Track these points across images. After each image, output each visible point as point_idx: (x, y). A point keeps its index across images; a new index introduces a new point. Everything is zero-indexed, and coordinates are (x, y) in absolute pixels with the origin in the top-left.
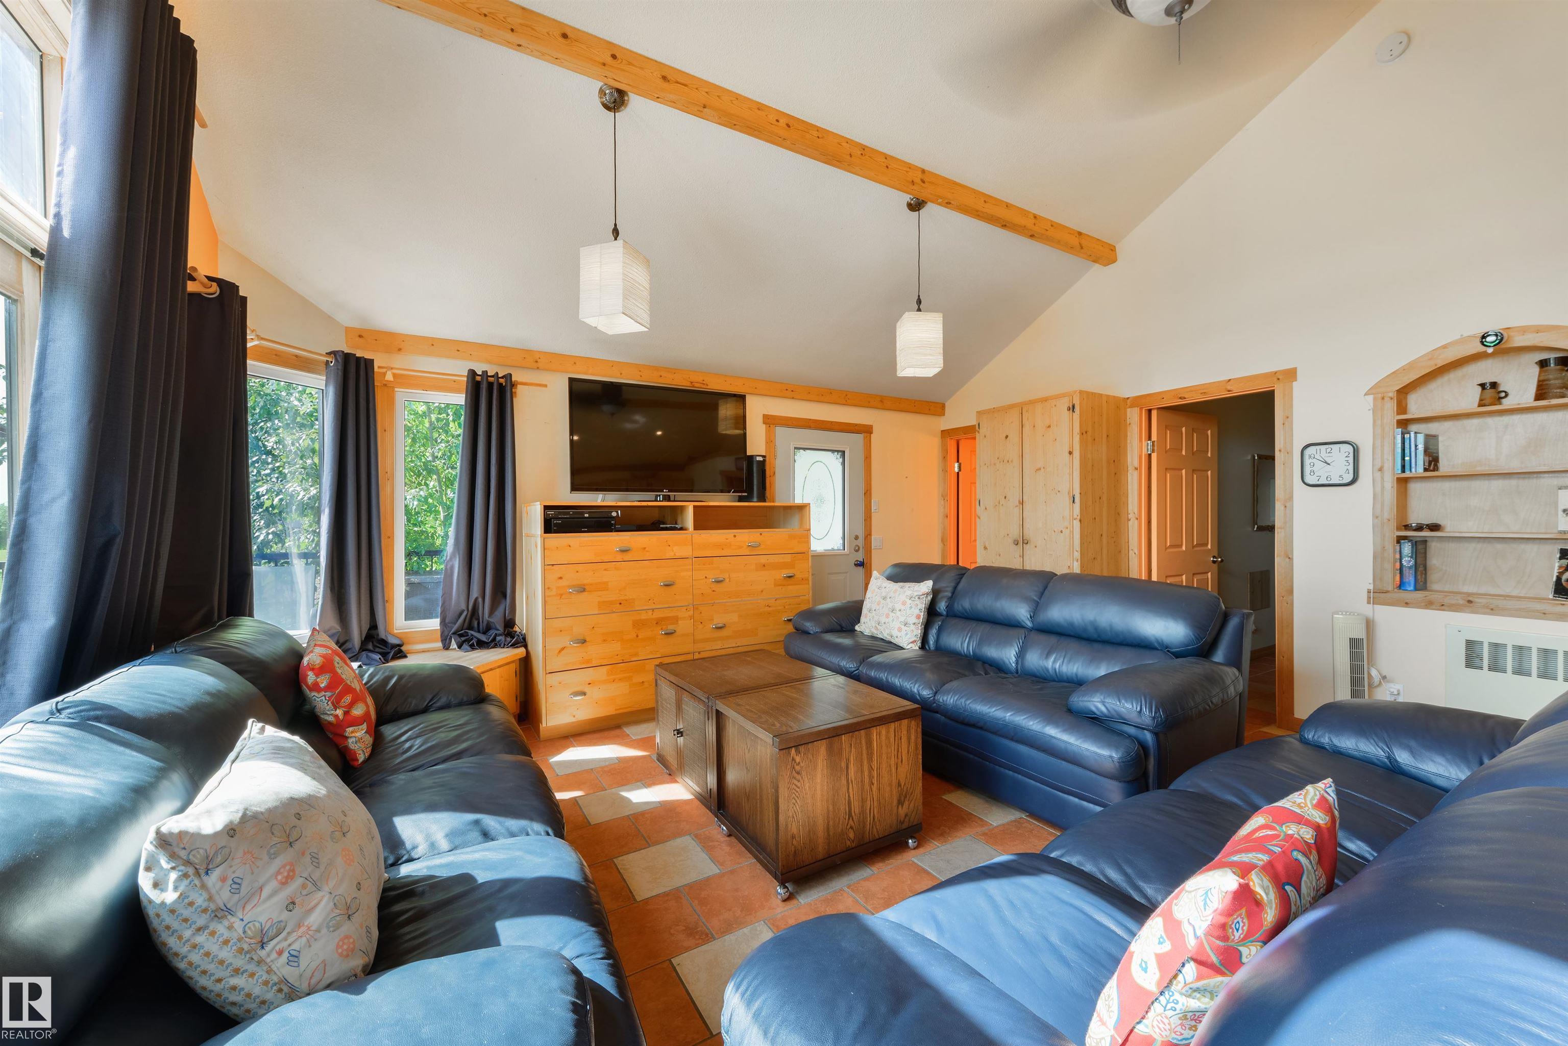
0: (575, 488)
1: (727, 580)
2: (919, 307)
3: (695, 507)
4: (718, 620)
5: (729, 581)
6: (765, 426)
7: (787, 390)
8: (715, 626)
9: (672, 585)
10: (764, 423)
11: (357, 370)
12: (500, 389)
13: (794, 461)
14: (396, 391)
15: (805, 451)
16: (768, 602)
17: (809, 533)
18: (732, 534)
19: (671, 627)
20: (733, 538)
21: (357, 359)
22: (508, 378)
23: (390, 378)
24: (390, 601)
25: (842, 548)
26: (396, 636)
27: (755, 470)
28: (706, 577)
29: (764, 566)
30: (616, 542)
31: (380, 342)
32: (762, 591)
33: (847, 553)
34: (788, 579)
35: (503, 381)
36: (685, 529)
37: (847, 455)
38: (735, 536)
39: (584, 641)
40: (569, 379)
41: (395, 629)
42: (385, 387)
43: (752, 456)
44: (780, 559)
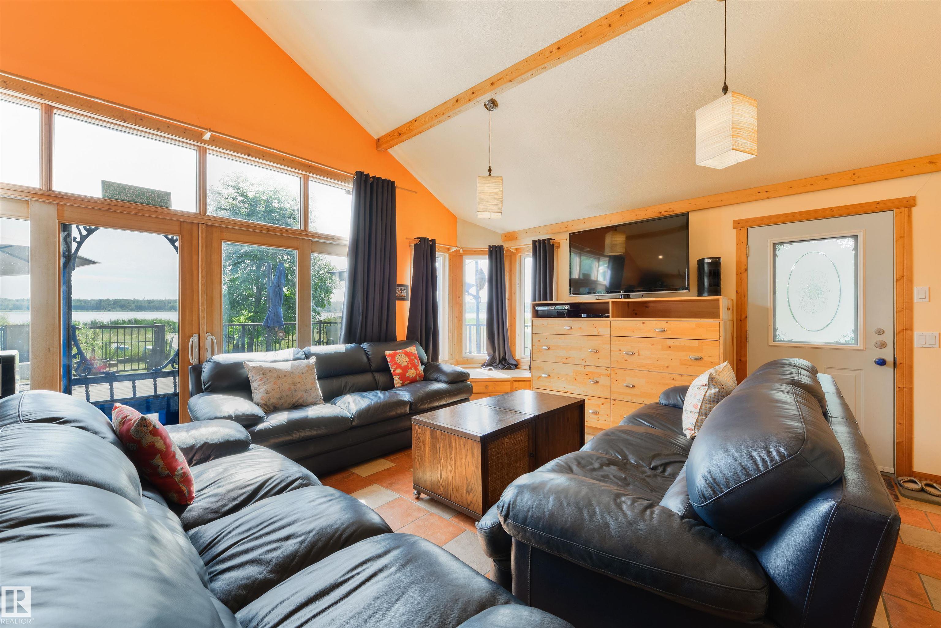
0: (570, 292)
1: (637, 354)
2: (725, 92)
3: (613, 302)
4: (630, 381)
5: (639, 355)
6: (735, 230)
7: (759, 192)
8: (627, 385)
9: (597, 351)
10: (734, 228)
11: (496, 251)
12: (545, 246)
13: (775, 255)
14: (518, 256)
15: (791, 244)
16: (673, 376)
17: (721, 323)
18: (641, 322)
19: (596, 379)
20: (642, 324)
21: (496, 247)
22: (549, 239)
23: (514, 251)
24: (514, 345)
25: (853, 342)
26: (516, 360)
27: (706, 270)
28: (620, 350)
29: (670, 347)
30: (565, 324)
31: (511, 236)
32: (668, 367)
33: (862, 348)
34: (695, 360)
35: (546, 242)
36: (608, 317)
37: (860, 239)
38: (643, 323)
39: (549, 376)
40: (570, 234)
41: (517, 357)
42: (513, 255)
43: (703, 259)
44: (687, 343)
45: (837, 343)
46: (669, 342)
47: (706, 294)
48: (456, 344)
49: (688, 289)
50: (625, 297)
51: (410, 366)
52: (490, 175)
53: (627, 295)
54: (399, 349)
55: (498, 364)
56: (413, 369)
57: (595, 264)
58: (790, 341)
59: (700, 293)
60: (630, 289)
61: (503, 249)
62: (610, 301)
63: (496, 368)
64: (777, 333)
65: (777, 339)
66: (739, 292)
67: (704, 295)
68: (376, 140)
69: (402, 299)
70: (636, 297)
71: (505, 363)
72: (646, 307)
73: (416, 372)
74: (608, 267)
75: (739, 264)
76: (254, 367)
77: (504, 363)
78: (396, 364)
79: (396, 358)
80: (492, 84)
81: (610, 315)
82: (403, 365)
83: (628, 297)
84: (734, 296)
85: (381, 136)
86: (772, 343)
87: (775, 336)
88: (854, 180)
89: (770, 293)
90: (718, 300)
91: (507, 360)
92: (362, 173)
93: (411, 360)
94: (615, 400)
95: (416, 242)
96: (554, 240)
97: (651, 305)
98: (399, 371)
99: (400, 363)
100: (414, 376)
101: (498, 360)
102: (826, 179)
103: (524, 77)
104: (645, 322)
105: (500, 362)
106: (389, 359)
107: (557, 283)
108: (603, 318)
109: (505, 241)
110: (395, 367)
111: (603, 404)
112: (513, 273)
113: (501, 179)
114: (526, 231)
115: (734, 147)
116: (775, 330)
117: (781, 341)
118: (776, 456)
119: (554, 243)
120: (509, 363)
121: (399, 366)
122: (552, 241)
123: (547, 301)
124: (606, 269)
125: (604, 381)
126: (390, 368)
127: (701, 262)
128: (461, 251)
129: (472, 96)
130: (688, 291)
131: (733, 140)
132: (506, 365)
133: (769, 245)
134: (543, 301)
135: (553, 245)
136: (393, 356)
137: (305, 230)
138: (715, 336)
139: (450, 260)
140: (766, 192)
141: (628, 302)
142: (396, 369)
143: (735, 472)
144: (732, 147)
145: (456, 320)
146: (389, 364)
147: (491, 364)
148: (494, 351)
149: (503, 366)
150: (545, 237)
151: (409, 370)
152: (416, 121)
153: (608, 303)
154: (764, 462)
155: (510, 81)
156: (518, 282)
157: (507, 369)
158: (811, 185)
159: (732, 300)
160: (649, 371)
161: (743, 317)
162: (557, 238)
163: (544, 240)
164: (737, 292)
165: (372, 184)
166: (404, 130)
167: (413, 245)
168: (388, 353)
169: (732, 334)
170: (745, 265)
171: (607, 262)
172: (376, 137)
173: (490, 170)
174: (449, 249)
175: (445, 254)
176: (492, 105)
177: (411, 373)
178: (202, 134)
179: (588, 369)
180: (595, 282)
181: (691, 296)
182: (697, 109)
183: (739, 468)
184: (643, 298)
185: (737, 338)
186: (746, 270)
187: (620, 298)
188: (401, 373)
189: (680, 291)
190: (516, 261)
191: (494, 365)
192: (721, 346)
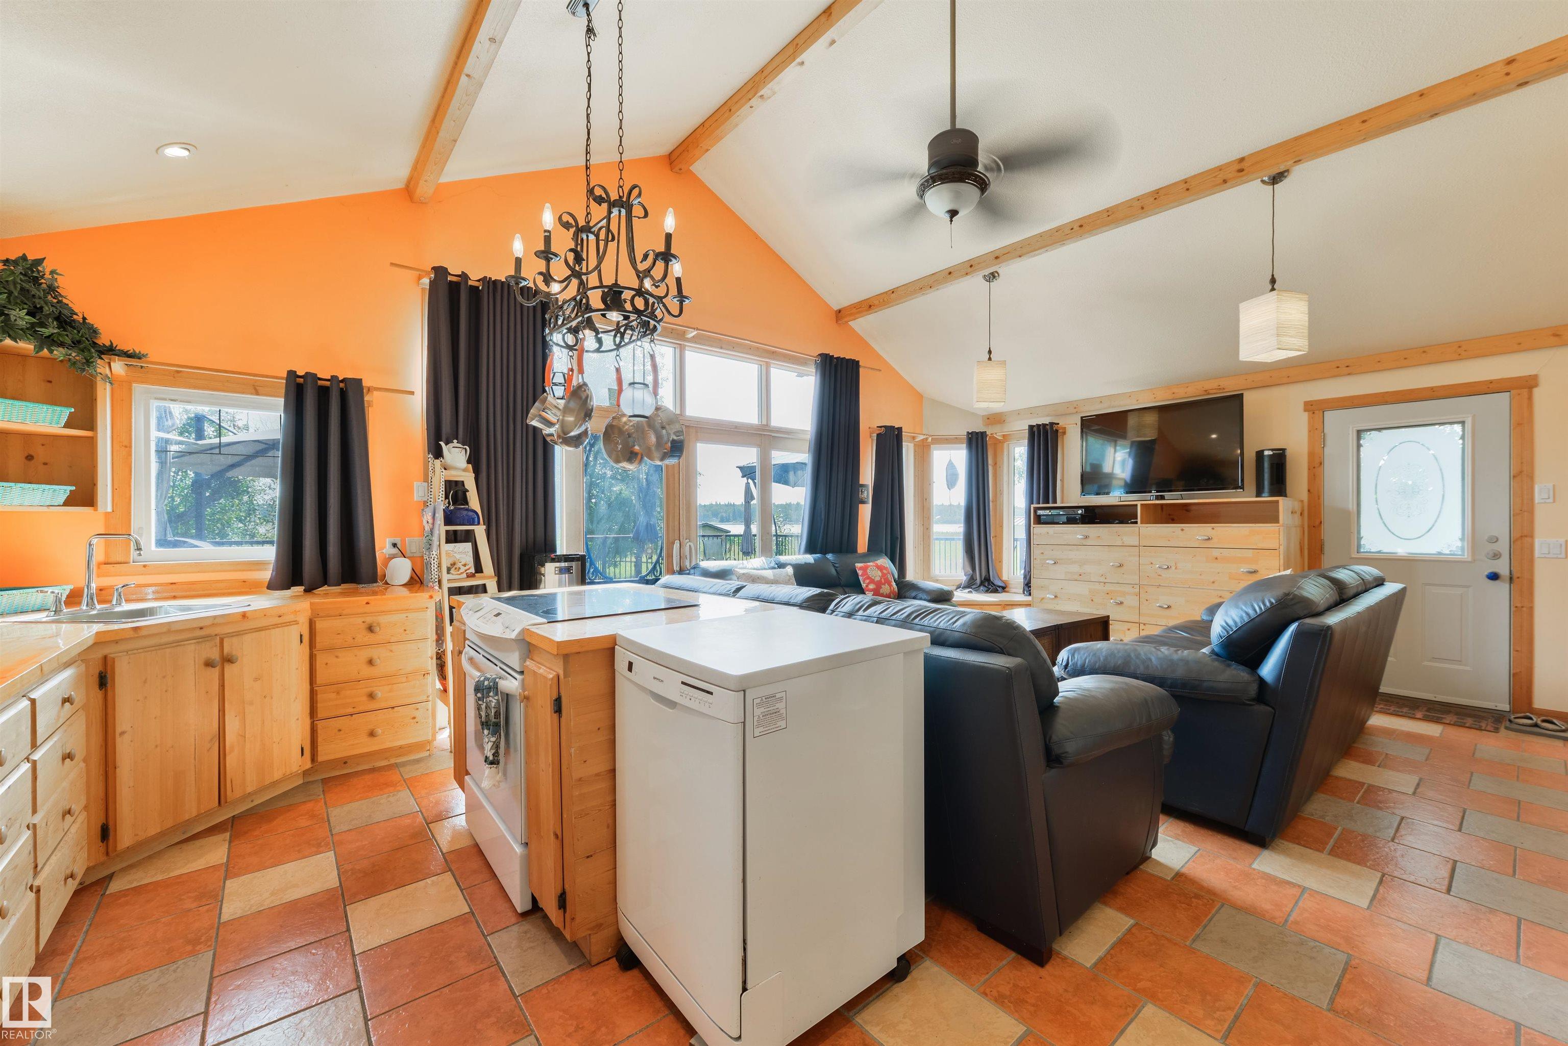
0: (1084, 492)
1: (1173, 568)
2: (1273, 286)
3: (1142, 505)
4: (1164, 600)
5: (1176, 568)
6: (1306, 414)
7: (1338, 367)
8: (1161, 605)
9: (1121, 566)
10: (1305, 411)
11: (977, 439)
12: (1046, 433)
13: (1359, 446)
14: (1005, 445)
15: (1380, 431)
16: (1220, 593)
17: (1282, 528)
18: (1180, 528)
19: (1119, 599)
20: (1180, 531)
21: (977, 433)
22: (1052, 424)
23: (1000, 438)
24: (1001, 562)
25: (1460, 553)
26: (1003, 581)
27: (1266, 465)
28: (1152, 563)
29: (1216, 558)
30: (1078, 531)
31: (996, 419)
32: (1213, 582)
33: (1470, 559)
34: (1249, 574)
35: (1048, 427)
36: (1136, 523)
37: (1468, 425)
38: (1182, 530)
39: (1056, 597)
40: (1082, 418)
41: (1005, 578)
42: (998, 443)
43: (1262, 451)
44: (1238, 553)
45: (1440, 553)
46: (1216, 553)
47: (1266, 494)
48: (922, 559)
49: (1242, 488)
50: (1157, 498)
51: (883, 581)
52: (990, 359)
53: (1161, 495)
54: (869, 562)
55: (980, 586)
56: (886, 585)
57: (1110, 450)
58: (1379, 552)
59: (1259, 493)
60: (1165, 486)
61: (987, 436)
62: (1139, 503)
63: (977, 590)
64: (1363, 542)
65: (1362, 550)
66: (1311, 491)
67: (1263, 495)
68: (836, 311)
69: (863, 502)
70: (1173, 498)
71: (989, 584)
72: (1188, 511)
73: (890, 588)
74: (1130, 454)
75: (1311, 455)
76: (743, 574)
77: (986, 585)
78: (869, 578)
79: (868, 571)
80: (997, 258)
81: (1139, 520)
82: (876, 580)
83: (1162, 498)
84: (1305, 496)
85: (842, 307)
86: (1355, 555)
87: (1359, 546)
88: (1460, 354)
89: (1353, 492)
90: (1277, 502)
91: (992, 580)
92: (827, 355)
93: (884, 575)
94: (1144, 624)
95: (878, 432)
96: (1058, 424)
97: (1193, 508)
98: (871, 586)
99: (873, 578)
100: (888, 593)
101: (978, 581)
102: (1424, 352)
103: (1037, 252)
104: (1184, 528)
105: (982, 584)
106: (860, 572)
107: (1062, 480)
108: (1128, 523)
109: (987, 425)
110: (867, 581)
111: (1129, 630)
112: (998, 466)
113: (1003, 363)
114: (1018, 413)
115: (1280, 346)
116: (1359, 539)
117: (1367, 552)
118: (1268, 604)
119: (1057, 429)
120: (993, 584)
121: (872, 581)
122: (1056, 426)
123: (1048, 503)
124: (1127, 456)
125: (1131, 601)
126: (862, 583)
127: (1260, 454)
128: (930, 439)
129: (970, 270)
130: (1242, 490)
131: (1277, 339)
132: (990, 587)
133: (1351, 433)
134: (1043, 503)
135: (1057, 431)
136: (864, 569)
137: (767, 425)
138: (1274, 545)
139: (915, 451)
140: (1347, 366)
141: (1162, 505)
142: (869, 584)
143: (1242, 617)
144: (1277, 347)
145: (922, 529)
146: (861, 578)
147: (970, 584)
148: (974, 569)
149: (986, 589)
150: (1046, 421)
151: (883, 586)
152: (893, 292)
153: (1136, 505)
154: (1260, 608)
155: (1020, 256)
156: (1005, 478)
157: (992, 592)
158: (1405, 359)
159: (1302, 501)
160: (1189, 587)
161: (1317, 523)
162: (1062, 422)
163: (1044, 425)
164: (1309, 491)
165: (836, 366)
166: (876, 302)
167: (875, 435)
168: (858, 565)
169: (1300, 543)
170: (1320, 458)
171: (1129, 446)
172: (836, 307)
173: (990, 352)
174: (914, 438)
175: (909, 444)
176: (993, 276)
177: (885, 589)
178: (684, 332)
179: (1109, 587)
180: (1110, 476)
181: (1246, 496)
182: (1241, 302)
183: (1244, 615)
184: (1182, 499)
185: (1309, 549)
186: (1321, 464)
187: (1151, 500)
188: (874, 589)
189: (1232, 491)
190: (1003, 452)
191: (973, 587)
192: (1282, 557)
